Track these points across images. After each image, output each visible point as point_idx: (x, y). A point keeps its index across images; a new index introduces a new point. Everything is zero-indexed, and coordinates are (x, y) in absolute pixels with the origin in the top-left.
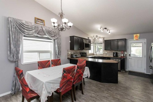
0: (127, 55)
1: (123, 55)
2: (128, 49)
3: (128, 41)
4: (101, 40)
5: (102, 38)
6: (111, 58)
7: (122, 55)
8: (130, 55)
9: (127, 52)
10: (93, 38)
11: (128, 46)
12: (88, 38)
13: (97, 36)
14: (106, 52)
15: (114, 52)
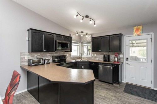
0: (123, 58)
1: (118, 59)
2: (125, 50)
3: (125, 37)
4: (89, 38)
5: (89, 35)
6: (100, 63)
7: (116, 59)
8: (127, 59)
9: (123, 54)
10: (77, 35)
11: (125, 45)
12: (70, 34)
13: (82, 32)
14: (95, 55)
15: (105, 53)
